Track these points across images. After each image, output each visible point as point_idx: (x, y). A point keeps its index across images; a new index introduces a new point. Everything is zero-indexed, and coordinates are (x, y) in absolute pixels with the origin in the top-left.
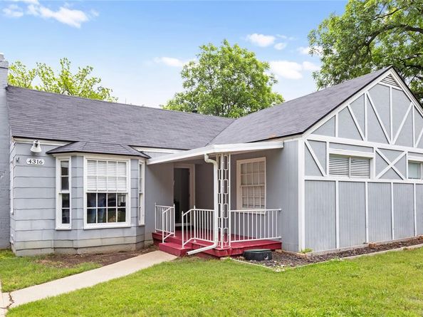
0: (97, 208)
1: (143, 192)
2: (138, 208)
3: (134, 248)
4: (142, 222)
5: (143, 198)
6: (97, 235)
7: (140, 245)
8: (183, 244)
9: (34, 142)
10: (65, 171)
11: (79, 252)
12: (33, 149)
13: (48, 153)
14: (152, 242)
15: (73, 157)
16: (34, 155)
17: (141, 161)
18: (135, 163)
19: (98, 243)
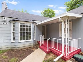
0: (23, 36)
1: (35, 31)
2: (34, 36)
3: (33, 46)
4: (35, 39)
5: (35, 33)
6: (23, 44)
7: (34, 45)
8: (48, 49)
9: (4, 17)
10: (14, 26)
11: (17, 49)
12: (4, 20)
13: (9, 21)
14: (37, 43)
15: (16, 22)
16: (5, 21)
17: (35, 24)
18: (33, 24)
19: (23, 46)
